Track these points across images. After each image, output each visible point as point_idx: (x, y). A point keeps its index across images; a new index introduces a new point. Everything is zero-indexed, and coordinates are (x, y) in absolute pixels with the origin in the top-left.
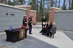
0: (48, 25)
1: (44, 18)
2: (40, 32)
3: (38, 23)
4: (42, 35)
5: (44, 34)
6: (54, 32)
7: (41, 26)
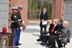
0: (54, 25)
1: (44, 13)
2: (38, 40)
3: (31, 22)
4: (41, 46)
5: (47, 44)
6: (65, 39)
7: (39, 28)
